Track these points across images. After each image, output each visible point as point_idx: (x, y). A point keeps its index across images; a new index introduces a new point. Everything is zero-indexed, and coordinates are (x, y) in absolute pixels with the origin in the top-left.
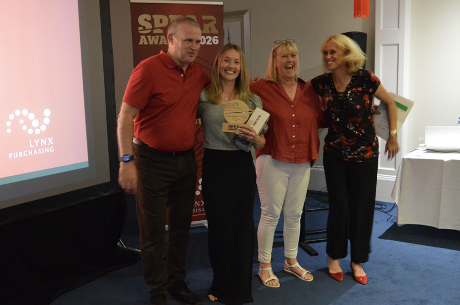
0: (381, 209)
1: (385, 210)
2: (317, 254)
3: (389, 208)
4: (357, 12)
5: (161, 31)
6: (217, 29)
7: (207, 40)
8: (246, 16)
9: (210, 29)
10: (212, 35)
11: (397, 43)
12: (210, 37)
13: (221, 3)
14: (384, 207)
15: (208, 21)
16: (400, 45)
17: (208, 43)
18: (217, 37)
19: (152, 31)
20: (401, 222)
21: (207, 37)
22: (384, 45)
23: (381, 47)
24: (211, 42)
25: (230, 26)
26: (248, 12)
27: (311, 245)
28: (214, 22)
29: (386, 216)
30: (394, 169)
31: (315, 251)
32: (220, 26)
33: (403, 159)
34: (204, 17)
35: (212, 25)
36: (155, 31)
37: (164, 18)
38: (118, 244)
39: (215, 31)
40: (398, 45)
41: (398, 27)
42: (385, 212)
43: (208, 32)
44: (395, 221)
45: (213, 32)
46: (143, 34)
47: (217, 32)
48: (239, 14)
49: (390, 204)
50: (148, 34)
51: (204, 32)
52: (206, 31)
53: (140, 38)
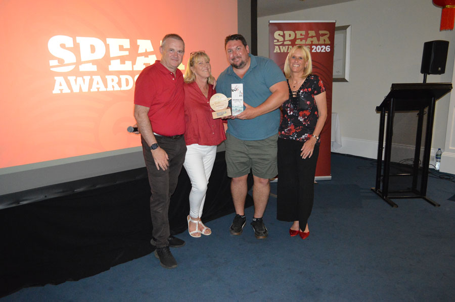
6: (330, 41)
7: (322, 49)
8: (348, 30)
9: (324, 41)
10: (326, 45)
12: (324, 47)
13: (334, 21)
15: (323, 35)
17: (323, 51)
18: (329, 47)
19: (283, 43)
21: (322, 47)
24: (325, 50)
25: (338, 36)
26: (350, 27)
28: (328, 36)
32: (332, 39)
34: (321, 32)
35: (326, 37)
39: (328, 42)
45: (326, 43)
46: (277, 45)
47: (329, 43)
48: (344, 28)
50: (281, 45)
51: (320, 43)
52: (322, 42)
53: (275, 48)
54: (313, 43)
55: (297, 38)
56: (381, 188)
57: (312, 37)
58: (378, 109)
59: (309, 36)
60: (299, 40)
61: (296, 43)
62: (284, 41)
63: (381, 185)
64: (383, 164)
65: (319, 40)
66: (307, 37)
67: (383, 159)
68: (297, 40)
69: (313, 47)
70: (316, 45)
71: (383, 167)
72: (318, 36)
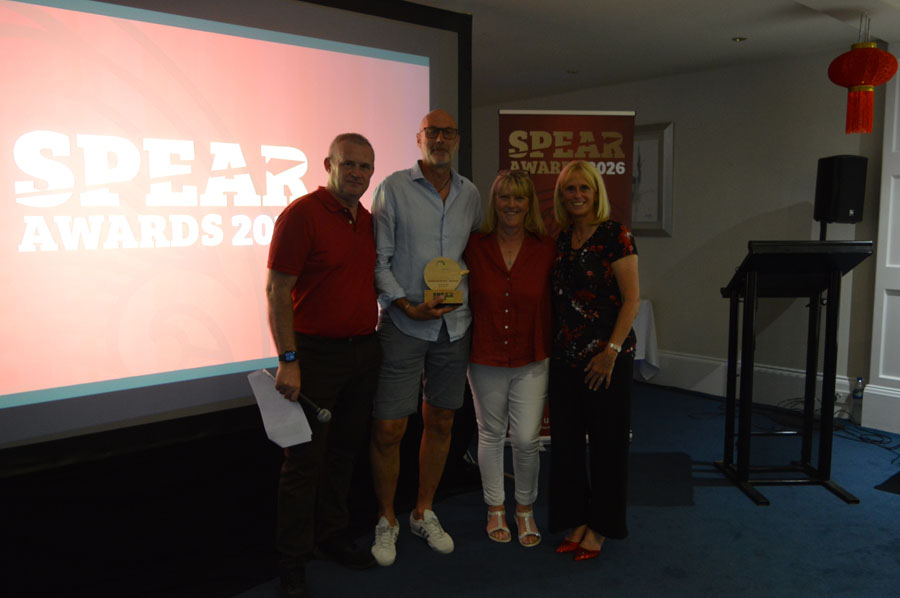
0: (881, 442)
1: (888, 446)
2: (768, 503)
3: (895, 443)
4: (852, 124)
5: (541, 155)
6: (624, 152)
7: (608, 168)
8: (668, 132)
9: (613, 152)
10: (616, 161)
12: (612, 164)
13: (632, 113)
14: (887, 440)
15: (610, 140)
17: (610, 172)
18: (623, 164)
19: (528, 155)
21: (609, 164)
22: (898, 177)
23: (893, 179)
24: (614, 170)
25: (643, 147)
26: (671, 126)
27: (757, 488)
28: (620, 142)
29: (890, 456)
31: (765, 498)
32: (628, 147)
34: (605, 135)
35: (616, 145)
36: (532, 155)
37: (547, 136)
38: (465, 458)
39: (620, 154)
42: (889, 449)
43: (610, 156)
45: (616, 156)
46: (514, 159)
47: (623, 156)
48: (657, 129)
49: (897, 436)
50: (523, 159)
51: (604, 155)
52: (607, 154)
54: (590, 156)
55: (557, 145)
56: (735, 461)
57: (587, 144)
58: (725, 292)
59: (582, 142)
60: (562, 150)
61: (555, 155)
62: (530, 150)
63: (735, 453)
64: (737, 408)
65: (601, 150)
66: (575, 144)
67: (738, 396)
68: (557, 150)
71: (737, 414)
72: (600, 143)
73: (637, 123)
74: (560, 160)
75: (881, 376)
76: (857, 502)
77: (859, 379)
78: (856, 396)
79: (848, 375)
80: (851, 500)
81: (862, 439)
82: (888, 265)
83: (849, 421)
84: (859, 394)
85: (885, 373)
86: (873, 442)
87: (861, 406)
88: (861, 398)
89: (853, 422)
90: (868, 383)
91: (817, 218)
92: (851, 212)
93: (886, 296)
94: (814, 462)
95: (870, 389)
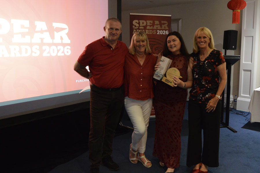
0: (242, 114)
1: (244, 115)
3: (246, 114)
4: (234, 21)
5: (143, 28)
7: (163, 32)
8: (180, 21)
9: (165, 27)
11: (253, 36)
12: (165, 31)
13: (171, 16)
14: (244, 114)
15: (164, 24)
16: (254, 37)
17: (164, 34)
18: (168, 31)
19: (139, 28)
20: (253, 121)
21: (164, 31)
22: (246, 37)
23: (245, 37)
24: (165, 33)
26: (181, 19)
28: (167, 24)
29: (245, 118)
30: (249, 96)
33: (254, 91)
34: (162, 22)
36: (140, 28)
37: (145, 22)
38: (120, 124)
39: (167, 28)
40: (253, 37)
41: (253, 28)
43: (164, 29)
44: (249, 120)
45: (166, 29)
46: (135, 29)
47: (168, 29)
48: (177, 20)
49: (246, 112)
50: (137, 29)
51: (162, 28)
52: (163, 28)
53: (133, 31)
54: (158, 29)
55: (148, 25)
57: (157, 25)
59: (155, 24)
60: (149, 26)
61: (147, 28)
62: (139, 26)
65: (161, 27)
66: (153, 25)
69: (158, 31)
70: (160, 30)
72: (161, 24)
73: (172, 18)
74: (149, 29)
75: (242, 95)
76: (236, 132)
77: (236, 96)
78: (235, 101)
79: (233, 95)
80: (235, 131)
81: (237, 114)
82: (243, 62)
83: (233, 108)
84: (236, 100)
85: (243, 94)
86: (240, 114)
87: (236, 104)
88: (236, 101)
89: (234, 109)
90: (238, 97)
91: (224, 48)
92: (233, 47)
93: (243, 71)
94: (224, 121)
95: (239, 99)
